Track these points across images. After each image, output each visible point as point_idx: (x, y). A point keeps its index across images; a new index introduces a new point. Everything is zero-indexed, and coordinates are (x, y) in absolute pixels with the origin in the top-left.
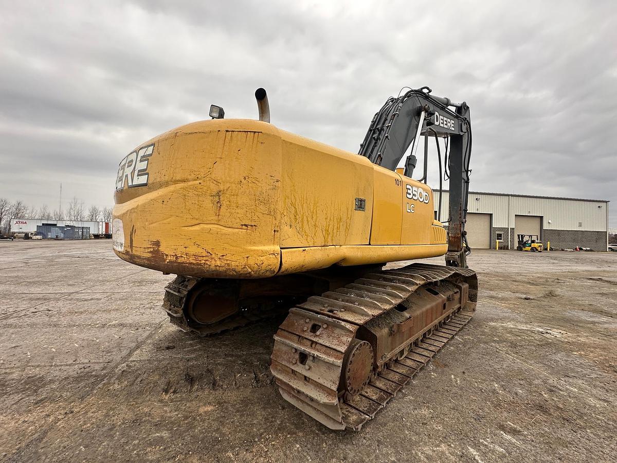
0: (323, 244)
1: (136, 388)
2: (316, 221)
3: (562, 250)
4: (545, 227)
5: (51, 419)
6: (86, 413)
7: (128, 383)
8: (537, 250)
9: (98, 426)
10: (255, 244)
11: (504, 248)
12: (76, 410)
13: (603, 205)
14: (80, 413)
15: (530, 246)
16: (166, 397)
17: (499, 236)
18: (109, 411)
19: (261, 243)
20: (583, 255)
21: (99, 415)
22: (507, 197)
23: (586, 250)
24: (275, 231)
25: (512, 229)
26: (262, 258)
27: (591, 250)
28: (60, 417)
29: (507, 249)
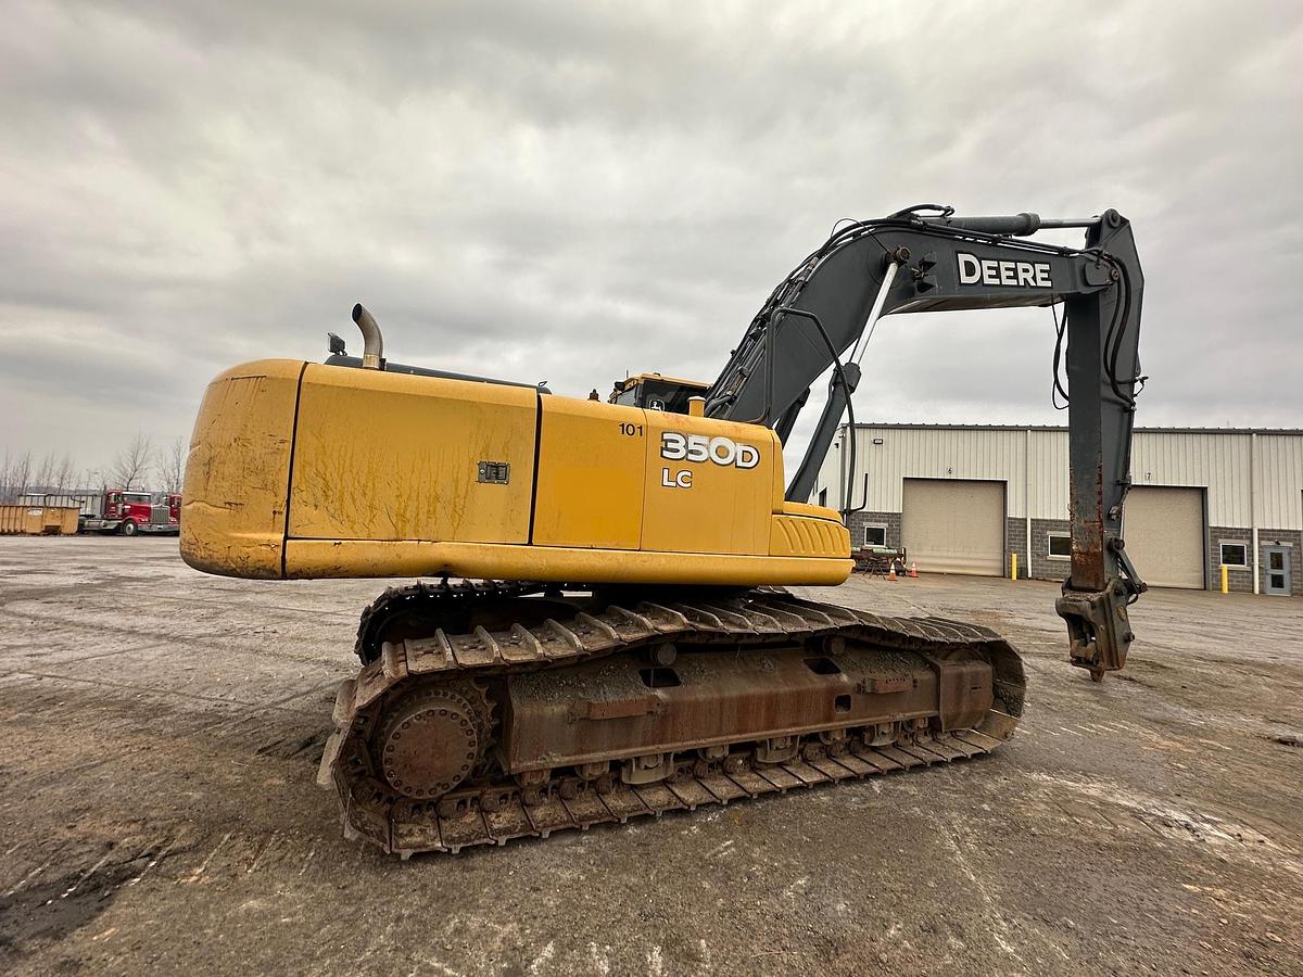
0: (393, 536)
2: (373, 498)
10: (239, 529)
19: (249, 529)
24: (274, 512)
26: (247, 550)
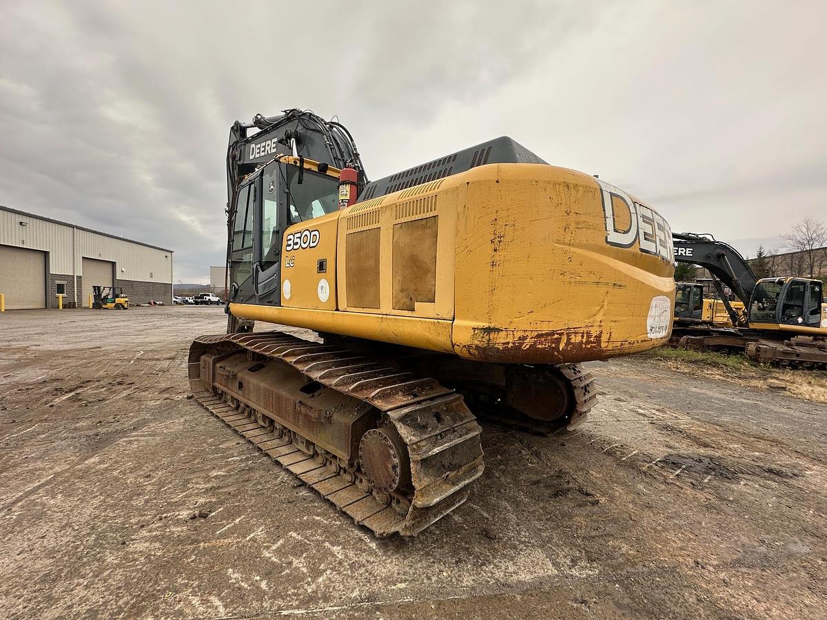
1: (610, 528)
3: (138, 305)
4: (119, 276)
5: (722, 575)
6: (682, 549)
7: (609, 541)
8: (123, 306)
9: (681, 529)
11: (70, 306)
12: (691, 561)
13: (169, 254)
14: (688, 553)
15: (114, 302)
16: (603, 500)
17: (60, 289)
18: (660, 532)
20: (159, 310)
21: (671, 536)
22: (71, 229)
23: (160, 305)
25: (79, 278)
27: (162, 305)
28: (711, 569)
29: (74, 307)
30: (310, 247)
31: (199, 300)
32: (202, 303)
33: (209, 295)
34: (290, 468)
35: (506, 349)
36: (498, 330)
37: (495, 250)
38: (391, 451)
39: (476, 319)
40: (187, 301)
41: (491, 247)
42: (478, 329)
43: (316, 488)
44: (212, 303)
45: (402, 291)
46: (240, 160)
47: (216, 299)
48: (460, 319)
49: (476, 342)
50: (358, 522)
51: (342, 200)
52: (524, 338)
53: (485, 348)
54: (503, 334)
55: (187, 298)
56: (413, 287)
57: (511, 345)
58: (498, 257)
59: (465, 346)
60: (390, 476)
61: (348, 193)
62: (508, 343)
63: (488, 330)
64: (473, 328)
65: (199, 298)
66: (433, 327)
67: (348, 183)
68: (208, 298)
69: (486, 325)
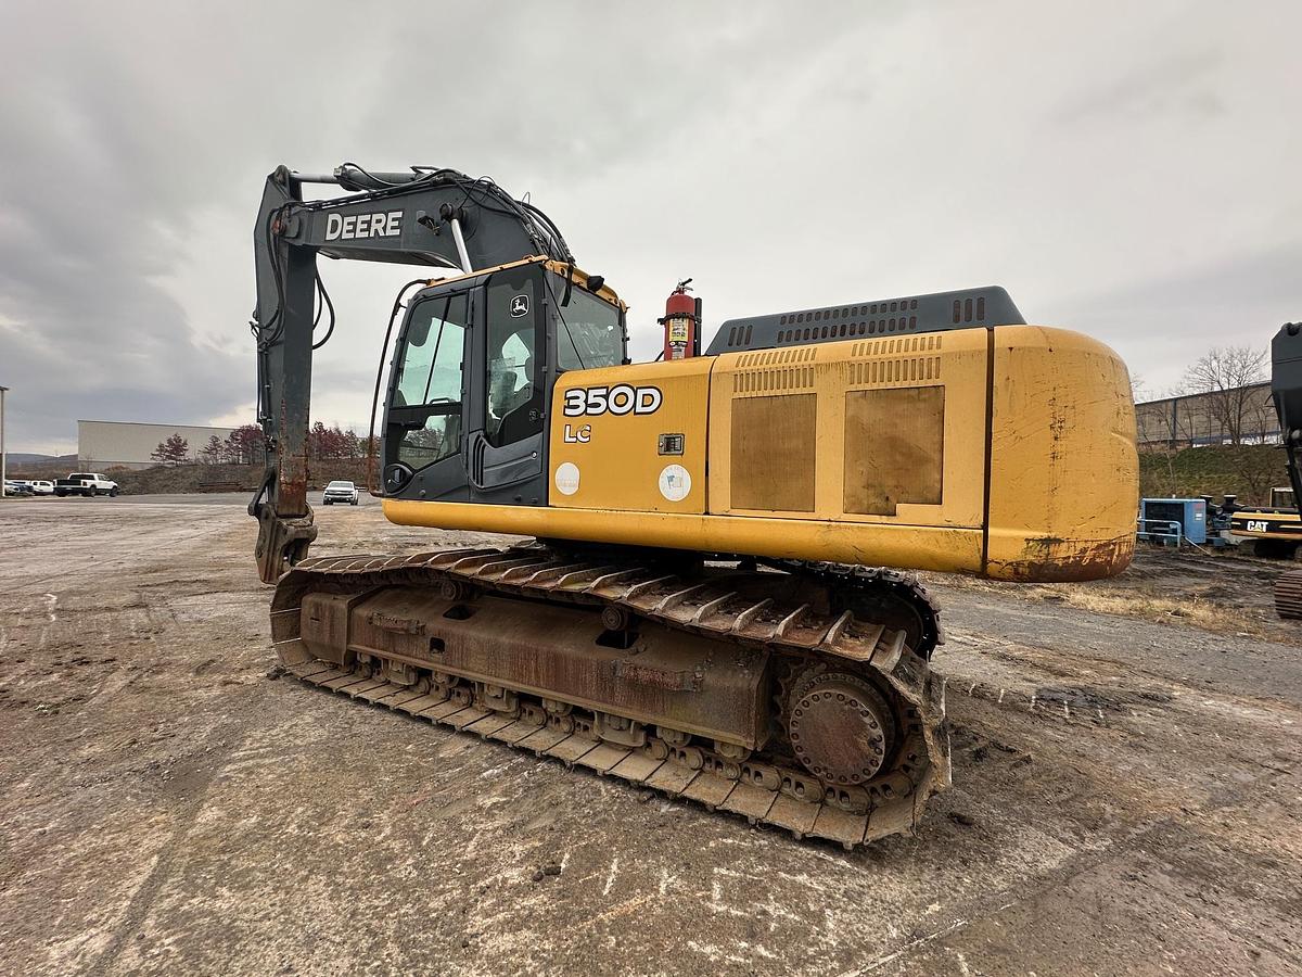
30: (635, 413)
31: (69, 487)
32: (74, 492)
33: (92, 478)
34: (614, 771)
35: (1066, 565)
36: (1058, 541)
37: (1056, 438)
38: (867, 720)
39: (1027, 526)
40: (30, 488)
41: (1050, 434)
42: (1033, 540)
43: (694, 796)
44: (100, 492)
45: (868, 486)
46: (298, 236)
47: (110, 485)
48: (995, 526)
49: (1030, 558)
50: (804, 835)
51: (677, 342)
52: (1084, 551)
53: (1042, 565)
54: (1064, 546)
55: (28, 483)
56: (894, 482)
57: (1072, 559)
58: (1061, 446)
59: (1011, 564)
60: (863, 756)
61: (686, 332)
62: (1069, 557)
63: (1047, 542)
64: (1026, 540)
65: (66, 482)
66: (943, 539)
67: (687, 317)
68: (89, 483)
69: (1045, 535)
